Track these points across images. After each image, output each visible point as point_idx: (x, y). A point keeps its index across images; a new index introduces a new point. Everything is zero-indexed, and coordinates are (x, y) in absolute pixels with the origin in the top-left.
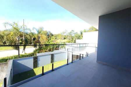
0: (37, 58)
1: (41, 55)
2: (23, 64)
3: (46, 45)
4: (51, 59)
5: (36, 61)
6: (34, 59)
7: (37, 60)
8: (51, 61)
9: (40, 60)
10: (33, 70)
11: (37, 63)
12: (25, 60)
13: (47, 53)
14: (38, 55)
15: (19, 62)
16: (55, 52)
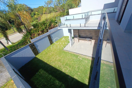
0: (34, 45)
1: (37, 40)
2: (21, 56)
3: (34, 26)
4: (49, 40)
5: (35, 49)
6: (30, 47)
7: (35, 47)
8: (50, 43)
9: (38, 46)
10: (36, 58)
11: (36, 49)
12: (21, 52)
13: (42, 36)
14: (32, 41)
15: (13, 56)
16: (51, 31)
